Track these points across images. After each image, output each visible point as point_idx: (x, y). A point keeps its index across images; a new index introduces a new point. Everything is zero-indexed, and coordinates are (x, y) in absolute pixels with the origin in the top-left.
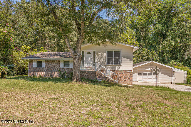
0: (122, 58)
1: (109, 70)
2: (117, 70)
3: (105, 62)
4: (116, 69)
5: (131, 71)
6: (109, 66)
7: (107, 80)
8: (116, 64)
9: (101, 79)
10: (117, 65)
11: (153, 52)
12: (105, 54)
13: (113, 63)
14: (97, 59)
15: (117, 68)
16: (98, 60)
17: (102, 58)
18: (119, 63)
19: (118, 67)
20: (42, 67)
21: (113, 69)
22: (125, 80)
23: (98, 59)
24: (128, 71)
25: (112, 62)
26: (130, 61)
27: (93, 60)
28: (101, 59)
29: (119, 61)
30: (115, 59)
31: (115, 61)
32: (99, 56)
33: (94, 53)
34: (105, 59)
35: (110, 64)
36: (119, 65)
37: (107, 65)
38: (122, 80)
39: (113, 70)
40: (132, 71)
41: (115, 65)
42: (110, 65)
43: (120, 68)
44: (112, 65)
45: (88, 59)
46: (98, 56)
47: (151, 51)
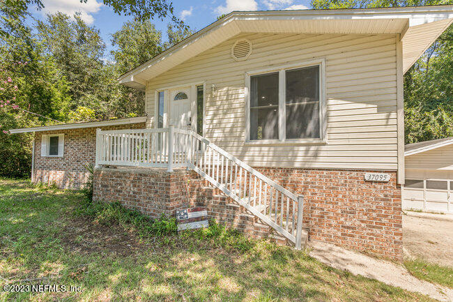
0: (331, 102)
1: (248, 168)
2: (301, 170)
3: (244, 127)
4: (297, 165)
5: (388, 177)
6: (261, 146)
7: (237, 222)
8: (298, 136)
9: (204, 213)
10: (302, 141)
11: (445, 116)
12: (244, 93)
13: (282, 131)
14: (209, 117)
15: (299, 159)
16: (215, 122)
17: (230, 109)
18: (310, 127)
19: (307, 151)
20: (59, 156)
21: (278, 162)
22: (348, 224)
23: (215, 115)
24: (367, 176)
25: (276, 127)
26: (383, 116)
27: (194, 123)
28: (225, 114)
29: (314, 117)
30: (289, 109)
31: (289, 121)
32: (219, 103)
33: (200, 93)
34: (244, 117)
35: (264, 137)
36: (311, 140)
37: (253, 143)
38: (334, 223)
39: (283, 165)
40: (396, 172)
41: (291, 141)
42: (266, 142)
43: (316, 156)
44: (274, 141)
45: (179, 120)
46: (213, 103)
47: (436, 114)
